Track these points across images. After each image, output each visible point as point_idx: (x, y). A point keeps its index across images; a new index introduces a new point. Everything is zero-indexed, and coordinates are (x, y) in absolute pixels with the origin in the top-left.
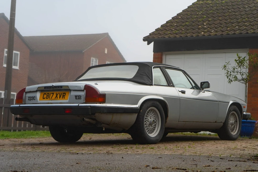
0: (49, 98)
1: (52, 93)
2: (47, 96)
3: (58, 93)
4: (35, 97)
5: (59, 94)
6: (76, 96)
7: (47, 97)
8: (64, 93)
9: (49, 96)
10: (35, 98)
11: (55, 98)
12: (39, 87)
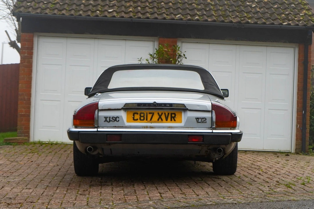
0: (147, 120)
1: (150, 113)
2: (141, 116)
3: (162, 113)
4: (119, 118)
5: (163, 115)
6: (197, 119)
7: (142, 118)
8: (171, 114)
9: (145, 117)
10: (117, 119)
11: (158, 120)
12: (126, 104)
